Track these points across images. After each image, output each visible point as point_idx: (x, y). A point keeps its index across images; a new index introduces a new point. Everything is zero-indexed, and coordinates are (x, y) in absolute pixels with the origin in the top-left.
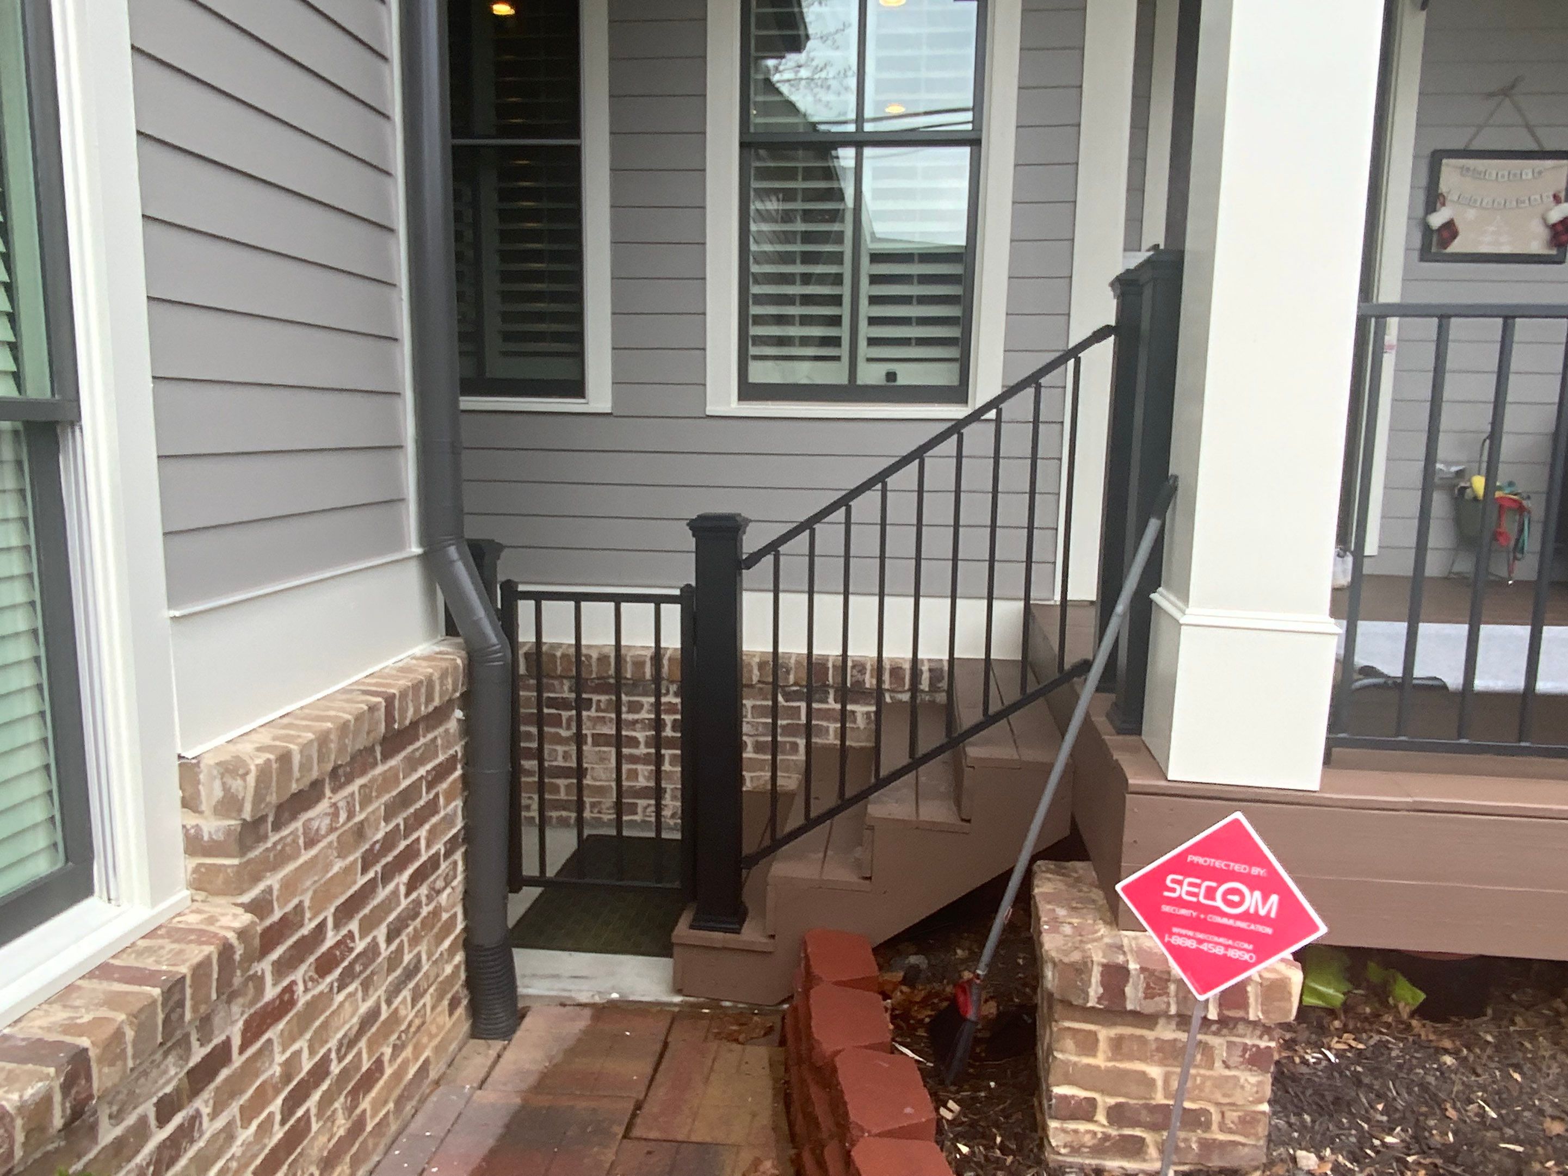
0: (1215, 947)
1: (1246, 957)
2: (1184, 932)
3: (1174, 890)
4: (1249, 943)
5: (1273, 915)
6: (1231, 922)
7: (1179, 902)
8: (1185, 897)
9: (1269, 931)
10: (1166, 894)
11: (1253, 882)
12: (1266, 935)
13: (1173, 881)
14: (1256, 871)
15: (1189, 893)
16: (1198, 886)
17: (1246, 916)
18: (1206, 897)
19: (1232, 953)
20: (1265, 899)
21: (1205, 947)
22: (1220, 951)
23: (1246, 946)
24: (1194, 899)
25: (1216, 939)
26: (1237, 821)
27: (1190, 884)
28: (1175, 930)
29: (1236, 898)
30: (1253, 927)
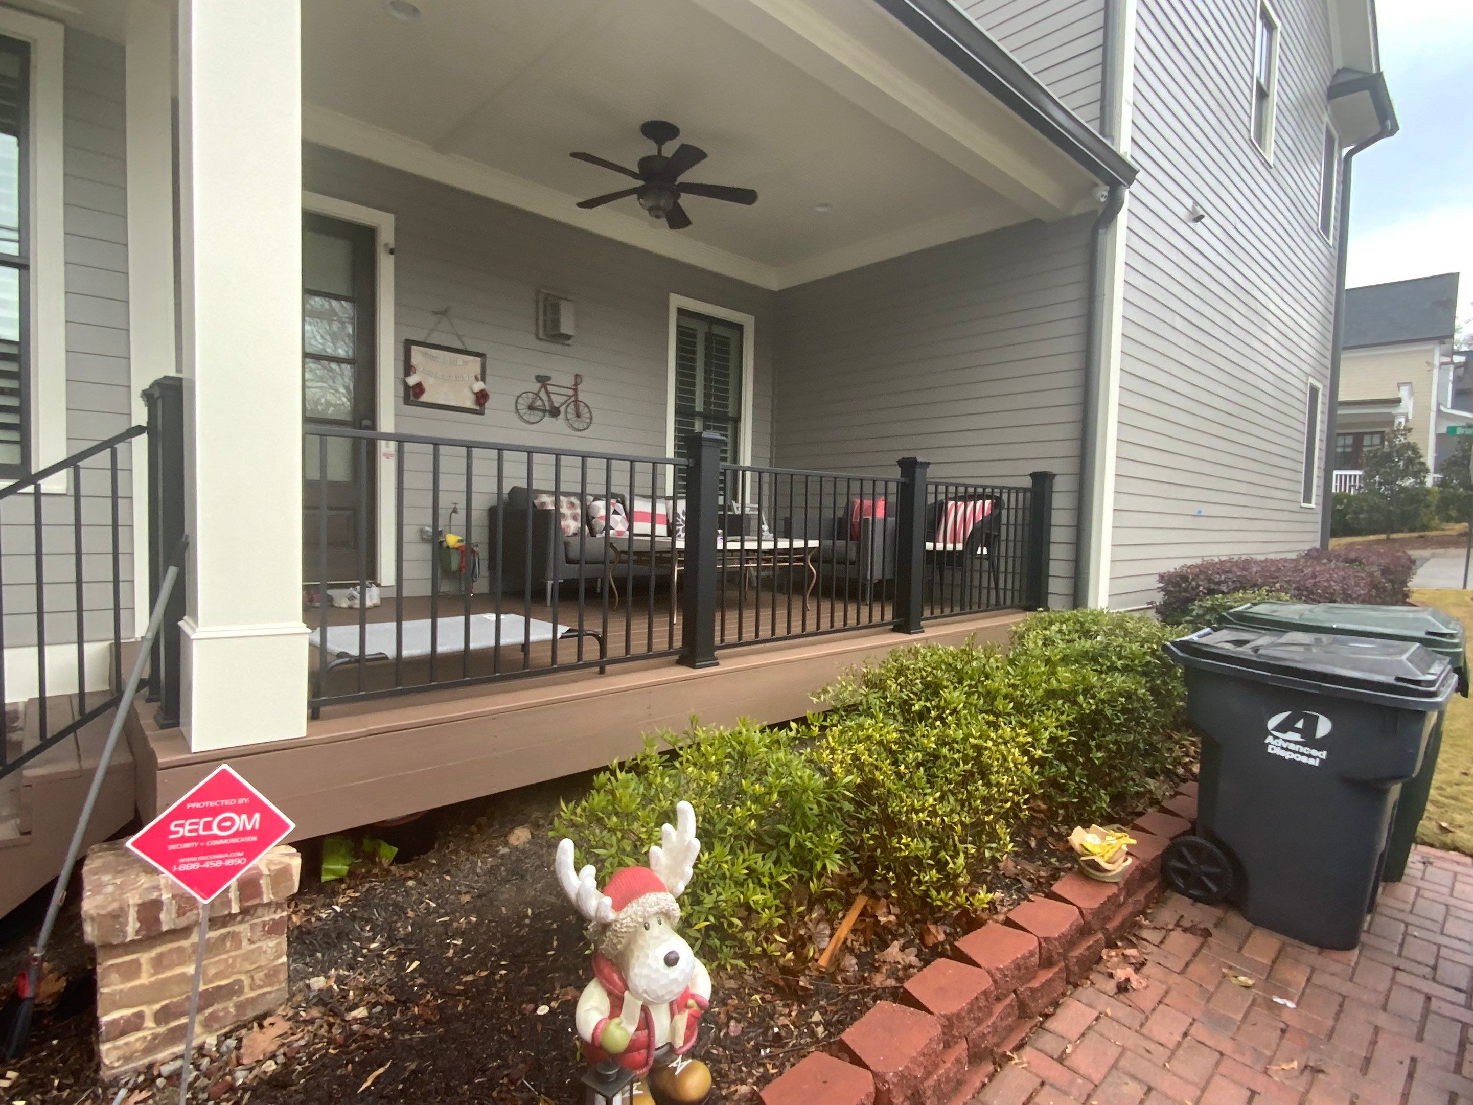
0: (214, 862)
1: (239, 861)
2: (188, 860)
3: (177, 832)
4: (240, 851)
5: (257, 827)
6: (226, 842)
7: (184, 839)
8: (187, 834)
9: (254, 839)
10: (172, 837)
11: (239, 810)
12: (253, 842)
13: (176, 826)
14: (241, 801)
15: (190, 831)
16: (197, 824)
17: (237, 834)
18: (204, 830)
19: (228, 863)
20: (250, 819)
21: (206, 865)
22: (218, 864)
23: (239, 854)
24: (194, 834)
25: (215, 856)
26: (224, 771)
27: (191, 824)
28: (181, 860)
29: (228, 824)
30: (243, 840)
